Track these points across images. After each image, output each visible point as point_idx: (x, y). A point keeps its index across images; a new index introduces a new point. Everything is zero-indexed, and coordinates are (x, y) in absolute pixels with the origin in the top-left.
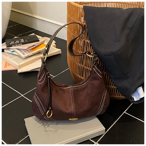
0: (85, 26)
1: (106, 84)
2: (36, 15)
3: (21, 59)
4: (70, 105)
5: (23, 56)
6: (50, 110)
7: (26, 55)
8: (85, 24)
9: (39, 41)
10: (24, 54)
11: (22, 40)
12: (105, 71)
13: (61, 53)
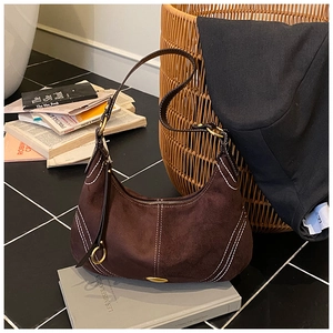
0: (200, 62)
1: (246, 196)
2: (93, 39)
3: (55, 137)
4: (152, 242)
5: (60, 129)
6: (102, 247)
7: (68, 127)
8: (199, 57)
9: (97, 97)
10: (62, 126)
11: (60, 95)
12: (244, 166)
13: (145, 124)
